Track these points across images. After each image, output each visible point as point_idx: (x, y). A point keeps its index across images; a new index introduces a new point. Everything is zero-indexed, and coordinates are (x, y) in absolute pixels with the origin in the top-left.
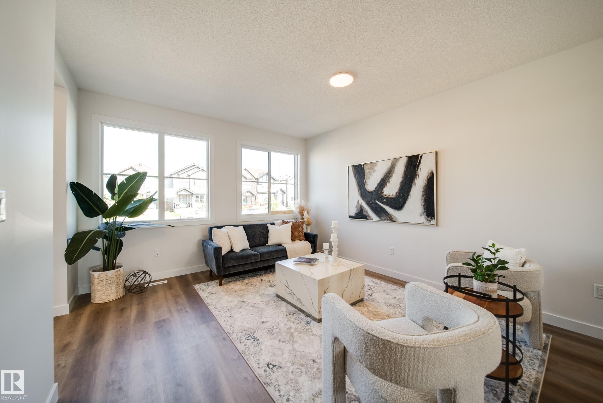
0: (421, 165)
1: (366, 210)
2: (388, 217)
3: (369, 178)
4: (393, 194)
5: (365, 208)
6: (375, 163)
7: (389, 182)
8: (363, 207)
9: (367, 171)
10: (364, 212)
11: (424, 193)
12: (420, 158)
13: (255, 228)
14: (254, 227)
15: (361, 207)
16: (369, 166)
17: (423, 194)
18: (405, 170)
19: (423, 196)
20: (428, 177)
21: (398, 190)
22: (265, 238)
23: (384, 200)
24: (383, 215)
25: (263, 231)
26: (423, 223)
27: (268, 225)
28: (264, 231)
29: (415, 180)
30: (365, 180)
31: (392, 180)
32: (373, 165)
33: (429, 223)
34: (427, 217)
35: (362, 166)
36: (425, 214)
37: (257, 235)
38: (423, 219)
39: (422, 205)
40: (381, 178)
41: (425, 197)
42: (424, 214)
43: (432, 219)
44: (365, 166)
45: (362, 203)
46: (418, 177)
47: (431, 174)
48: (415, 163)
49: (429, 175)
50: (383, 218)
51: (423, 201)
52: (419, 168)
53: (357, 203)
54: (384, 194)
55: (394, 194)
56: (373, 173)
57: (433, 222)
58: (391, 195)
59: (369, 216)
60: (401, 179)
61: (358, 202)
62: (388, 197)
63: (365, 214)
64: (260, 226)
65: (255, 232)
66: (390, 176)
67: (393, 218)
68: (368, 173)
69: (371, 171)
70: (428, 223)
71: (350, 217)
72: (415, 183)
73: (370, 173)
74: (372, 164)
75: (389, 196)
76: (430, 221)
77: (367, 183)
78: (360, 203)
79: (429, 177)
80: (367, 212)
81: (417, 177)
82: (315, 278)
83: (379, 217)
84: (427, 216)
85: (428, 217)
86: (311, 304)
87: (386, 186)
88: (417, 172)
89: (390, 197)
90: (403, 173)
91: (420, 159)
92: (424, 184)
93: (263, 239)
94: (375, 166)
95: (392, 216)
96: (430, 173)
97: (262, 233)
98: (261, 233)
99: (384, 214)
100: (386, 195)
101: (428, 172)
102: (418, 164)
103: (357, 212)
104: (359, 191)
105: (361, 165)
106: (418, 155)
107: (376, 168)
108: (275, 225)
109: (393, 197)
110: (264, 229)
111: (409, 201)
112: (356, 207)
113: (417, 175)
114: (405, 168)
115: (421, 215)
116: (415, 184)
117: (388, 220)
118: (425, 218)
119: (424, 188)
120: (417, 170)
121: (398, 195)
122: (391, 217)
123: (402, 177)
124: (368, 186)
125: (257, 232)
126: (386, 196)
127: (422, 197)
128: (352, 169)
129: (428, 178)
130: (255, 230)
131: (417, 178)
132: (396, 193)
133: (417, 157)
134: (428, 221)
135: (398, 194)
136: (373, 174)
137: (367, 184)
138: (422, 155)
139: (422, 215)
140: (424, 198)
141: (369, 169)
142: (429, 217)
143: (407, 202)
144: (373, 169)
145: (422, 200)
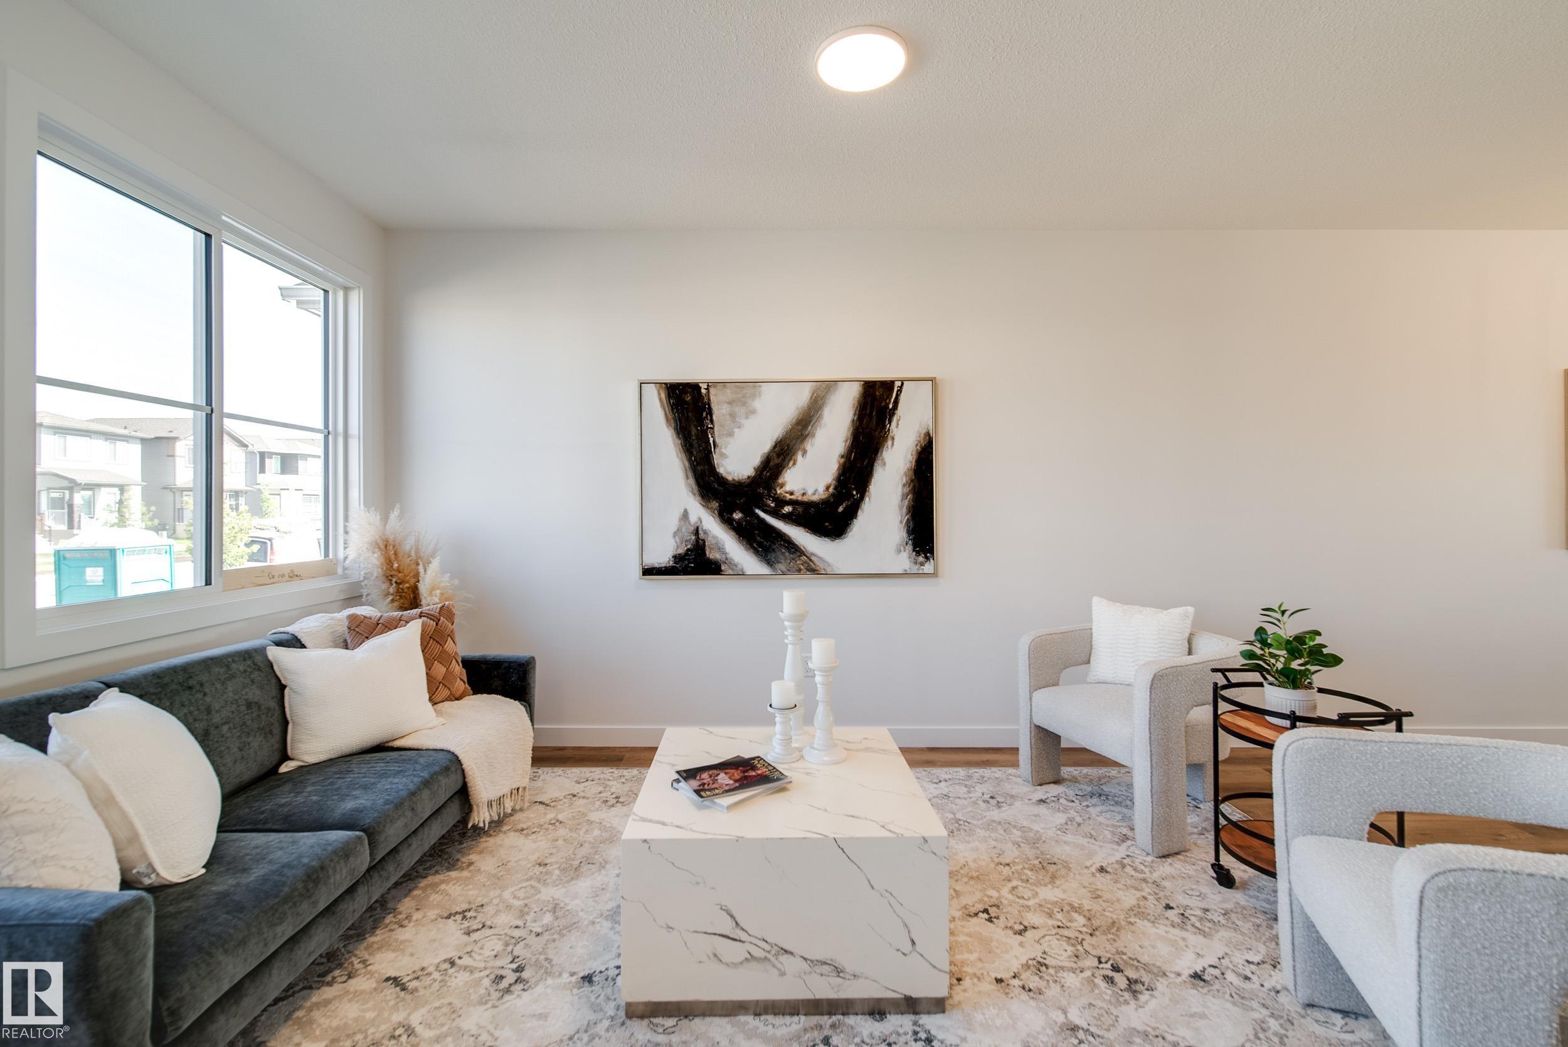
0: (900, 411)
1: (717, 544)
2: (798, 562)
3: (731, 434)
4: (816, 491)
5: (715, 537)
6: (755, 387)
7: (805, 452)
8: (705, 532)
9: (720, 410)
10: (711, 549)
11: (908, 489)
12: (898, 391)
13: (202, 685)
14: (191, 682)
15: (696, 532)
16: (729, 394)
17: (905, 491)
18: (853, 420)
19: (904, 497)
20: (917, 445)
21: (833, 477)
22: (271, 732)
23: (787, 509)
24: (781, 557)
25: (254, 694)
26: (906, 570)
27: (274, 653)
28: (258, 692)
29: (884, 453)
30: (714, 442)
31: (812, 445)
32: (747, 389)
33: (921, 572)
34: (914, 553)
35: (703, 391)
36: (910, 547)
37: (225, 728)
38: (904, 560)
39: (901, 522)
40: (774, 439)
41: (909, 501)
42: (907, 548)
43: (927, 558)
44: (712, 390)
45: (700, 519)
46: (893, 444)
47: (924, 438)
48: (883, 404)
49: (920, 442)
50: (781, 567)
51: (905, 510)
52: (895, 419)
53: (680, 520)
54: (788, 488)
55: (821, 489)
56: (747, 418)
57: (928, 568)
58: (810, 492)
59: (728, 561)
60: (844, 444)
61: (685, 515)
62: (800, 498)
63: (712, 555)
64: (228, 667)
65: (209, 711)
66: (807, 432)
67: (817, 563)
68: (728, 417)
69: (740, 411)
70: (918, 569)
71: (648, 572)
72: (883, 460)
73: (733, 416)
74: (743, 388)
75: (804, 494)
76: (922, 564)
77: (723, 450)
78: (693, 519)
79: (921, 447)
80: (721, 549)
81: (890, 443)
82: (926, 835)
83: (770, 563)
84: (914, 551)
85: (918, 553)
86: (907, 947)
87: (794, 464)
88: (889, 430)
89: (805, 499)
90: (849, 430)
91: (898, 396)
92: (908, 465)
93: (256, 741)
94: (754, 396)
95: (813, 558)
96: (922, 436)
97: (249, 705)
98: (243, 708)
99: (787, 554)
100: (792, 493)
101: (918, 431)
102: (891, 406)
103: (681, 551)
104: (687, 478)
105: (695, 387)
106: (893, 382)
107: (757, 404)
108: (303, 646)
109: (815, 498)
110: (253, 681)
111: (865, 510)
112: (675, 534)
113: (889, 437)
114: (855, 415)
115: (900, 551)
116: (884, 464)
117: (799, 570)
118: (909, 558)
119: (906, 476)
120: (890, 423)
121: (833, 495)
122: (811, 560)
123: (844, 439)
124: (727, 461)
125: (217, 706)
126: (792, 497)
127: (902, 499)
128: (659, 394)
129: (918, 448)
130: (208, 699)
131: (889, 446)
132: (828, 488)
133: (888, 386)
134: (917, 566)
135: (831, 490)
136: (744, 422)
137: (723, 456)
138: (902, 384)
139: (902, 548)
140: (906, 502)
141: (729, 403)
142: (920, 555)
143: (860, 512)
144: (744, 404)
145: (901, 507)
